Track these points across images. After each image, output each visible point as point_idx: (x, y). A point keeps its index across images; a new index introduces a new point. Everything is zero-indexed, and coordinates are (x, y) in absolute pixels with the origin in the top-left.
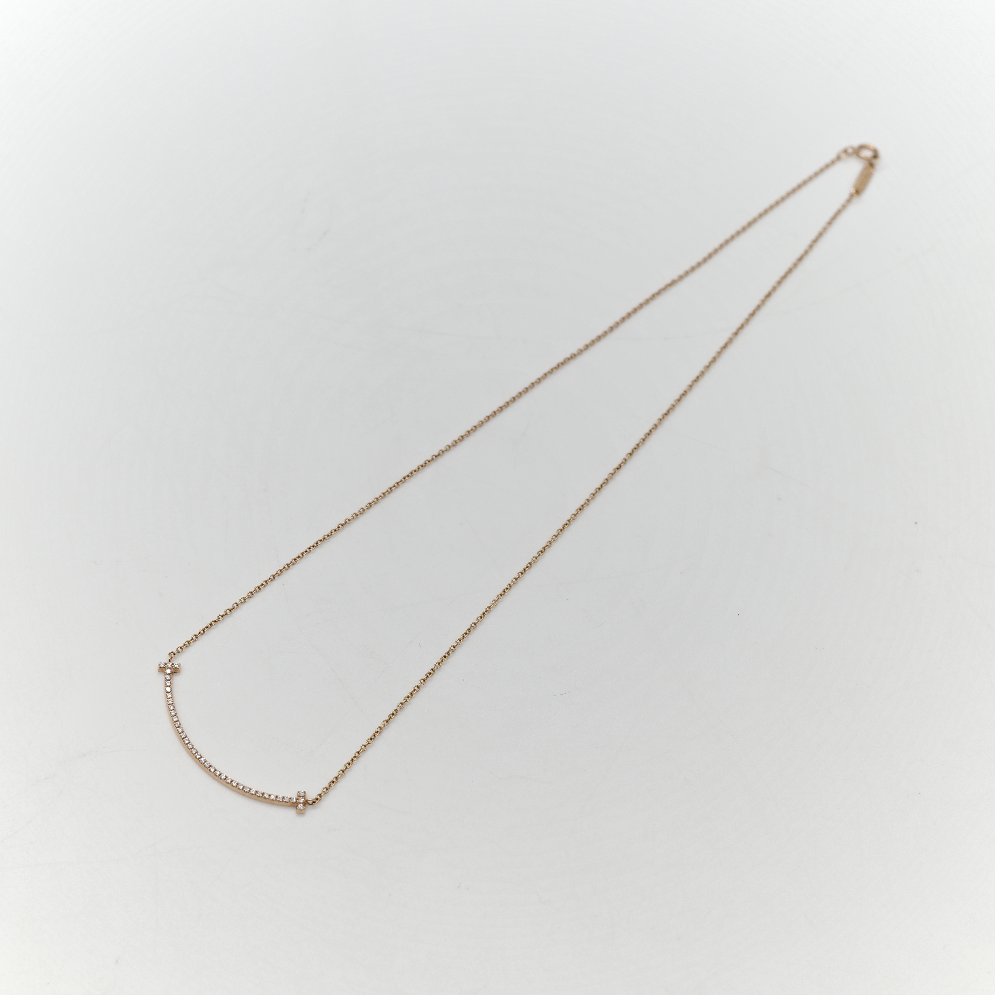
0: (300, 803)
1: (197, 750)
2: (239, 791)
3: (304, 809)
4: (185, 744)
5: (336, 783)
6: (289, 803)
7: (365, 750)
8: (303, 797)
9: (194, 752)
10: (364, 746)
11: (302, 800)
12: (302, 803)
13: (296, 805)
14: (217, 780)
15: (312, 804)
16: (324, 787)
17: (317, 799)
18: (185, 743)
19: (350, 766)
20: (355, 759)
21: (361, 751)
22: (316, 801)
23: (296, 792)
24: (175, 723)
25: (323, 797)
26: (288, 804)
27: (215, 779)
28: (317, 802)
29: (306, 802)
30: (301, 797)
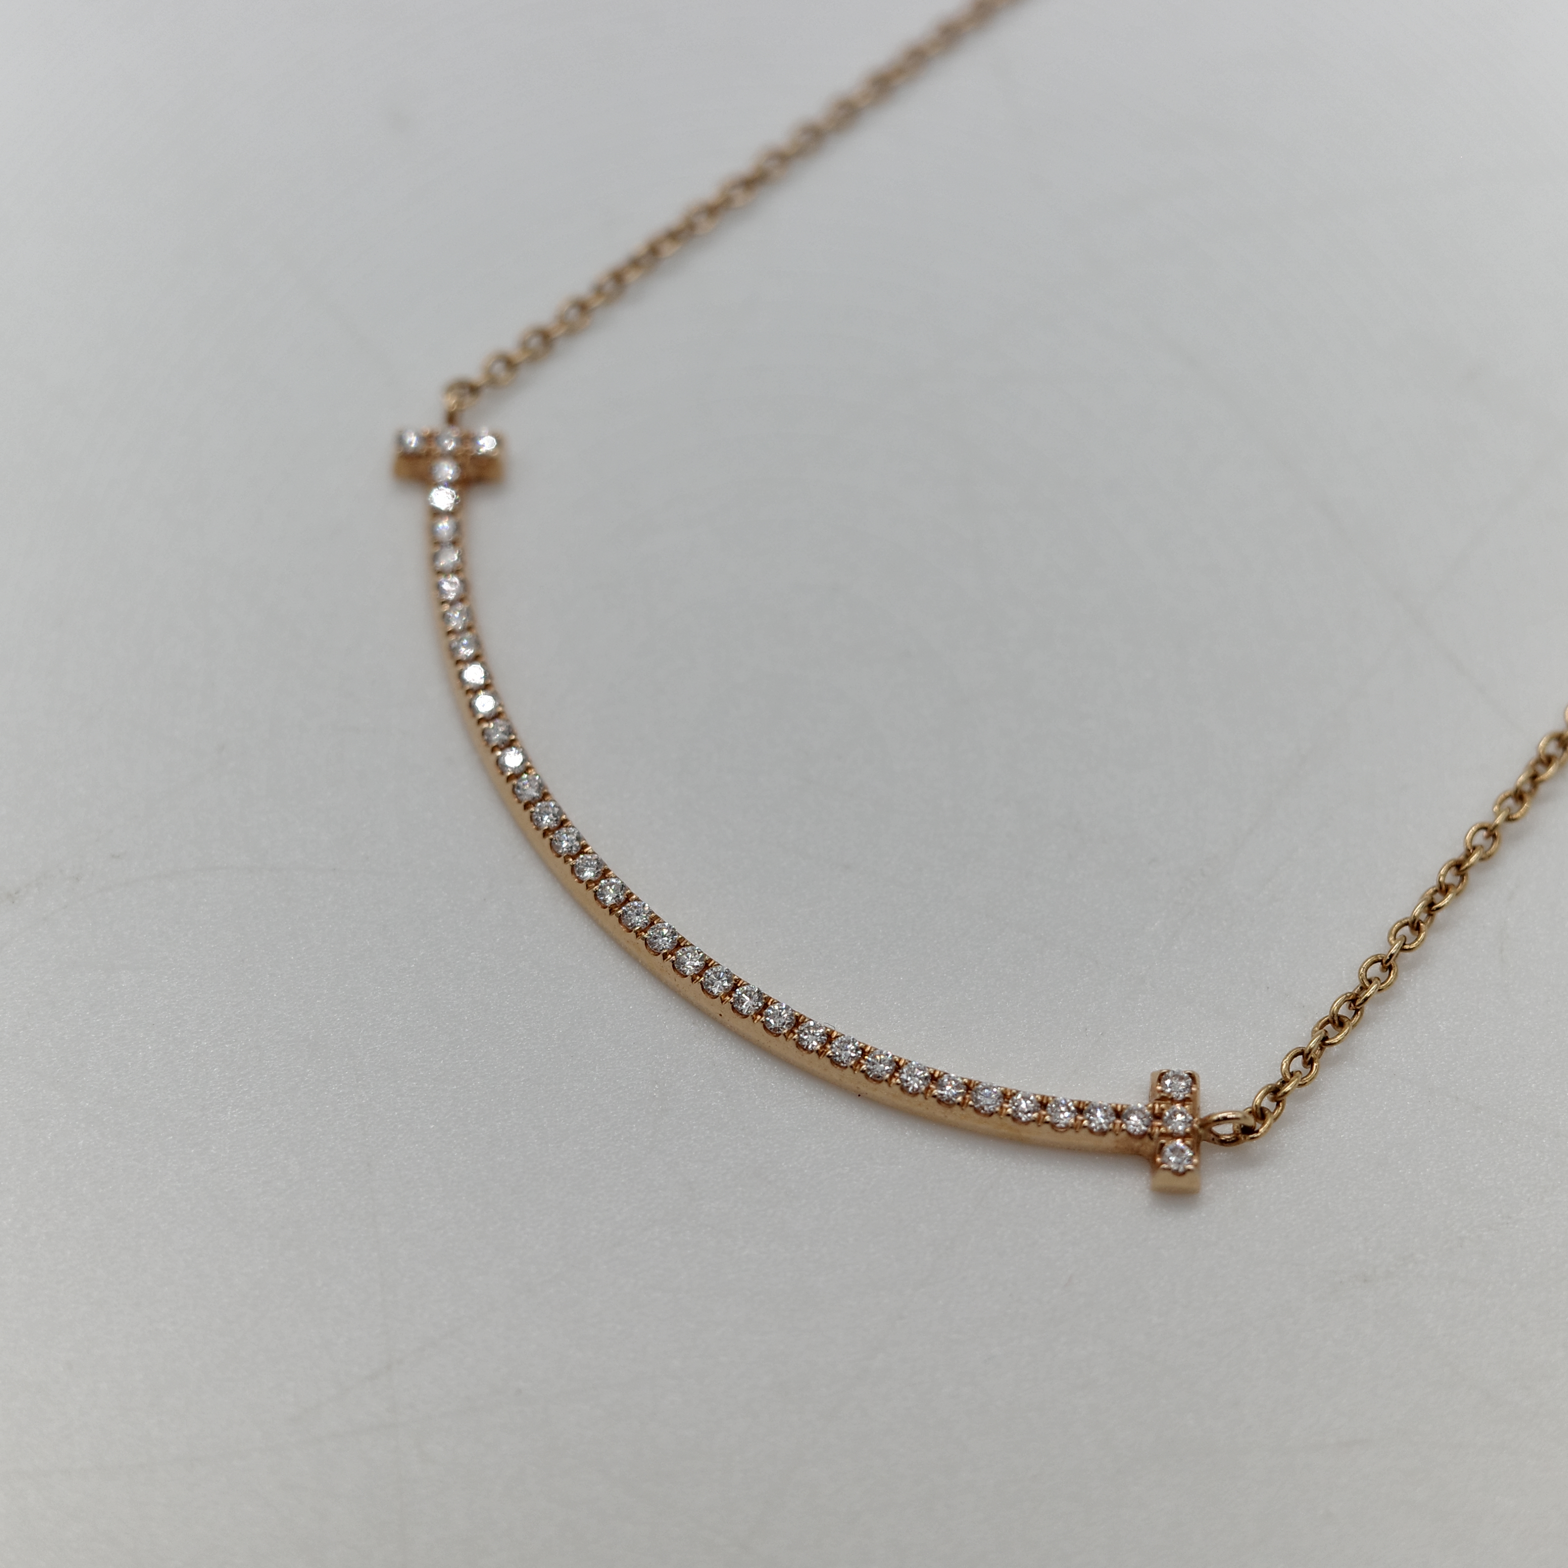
0: (1173, 1136)
1: (600, 863)
2: (834, 1073)
3: (1196, 1165)
4: (540, 833)
5: (1354, 1026)
6: (1110, 1136)
7: (1490, 856)
8: (1184, 1102)
9: (589, 874)
10: (1484, 833)
11: (1179, 1121)
12: (1185, 1137)
13: (1149, 1146)
14: (717, 1021)
15: (1235, 1140)
16: (1291, 1046)
17: (1260, 1114)
18: (538, 828)
19: (1422, 935)
20: (1446, 901)
21: (1472, 859)
22: (1258, 1125)
23: (1146, 1080)
24: (485, 725)
25: (1288, 1101)
26: (1109, 1141)
27: (699, 1009)
28: (1261, 1130)
29: (1201, 1131)
30: (1173, 1101)
